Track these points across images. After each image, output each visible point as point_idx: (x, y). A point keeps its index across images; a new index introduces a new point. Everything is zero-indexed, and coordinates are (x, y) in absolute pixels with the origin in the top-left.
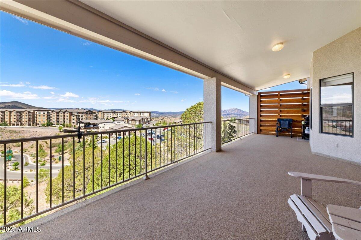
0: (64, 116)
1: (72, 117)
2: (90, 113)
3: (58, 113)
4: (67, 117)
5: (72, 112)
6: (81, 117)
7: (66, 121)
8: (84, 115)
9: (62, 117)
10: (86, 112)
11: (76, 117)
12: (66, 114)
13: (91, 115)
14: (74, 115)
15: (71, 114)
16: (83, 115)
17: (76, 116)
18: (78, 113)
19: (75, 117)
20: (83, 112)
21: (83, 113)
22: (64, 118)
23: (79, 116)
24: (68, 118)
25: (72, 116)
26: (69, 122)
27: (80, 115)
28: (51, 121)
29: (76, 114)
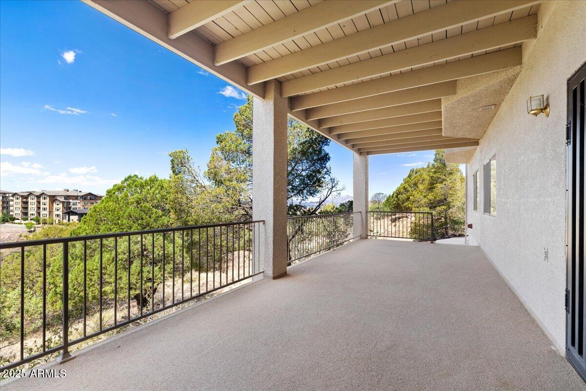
0: (39, 202)
1: (55, 206)
2: (90, 199)
3: (27, 197)
4: (45, 204)
5: (54, 196)
6: (74, 204)
7: (42, 212)
8: (80, 201)
9: (35, 206)
10: (82, 196)
11: (63, 205)
12: (42, 200)
13: (92, 202)
14: (59, 201)
15: (53, 199)
16: (78, 201)
17: (63, 202)
18: (67, 197)
19: (61, 206)
20: (78, 196)
21: (76, 198)
22: (39, 208)
23: (69, 202)
24: (47, 206)
25: (54, 204)
26: (48, 215)
27: (71, 201)
28: (11, 213)
29: (62, 199)
